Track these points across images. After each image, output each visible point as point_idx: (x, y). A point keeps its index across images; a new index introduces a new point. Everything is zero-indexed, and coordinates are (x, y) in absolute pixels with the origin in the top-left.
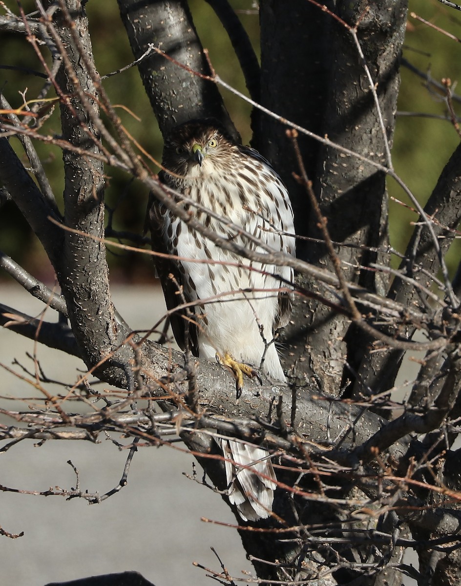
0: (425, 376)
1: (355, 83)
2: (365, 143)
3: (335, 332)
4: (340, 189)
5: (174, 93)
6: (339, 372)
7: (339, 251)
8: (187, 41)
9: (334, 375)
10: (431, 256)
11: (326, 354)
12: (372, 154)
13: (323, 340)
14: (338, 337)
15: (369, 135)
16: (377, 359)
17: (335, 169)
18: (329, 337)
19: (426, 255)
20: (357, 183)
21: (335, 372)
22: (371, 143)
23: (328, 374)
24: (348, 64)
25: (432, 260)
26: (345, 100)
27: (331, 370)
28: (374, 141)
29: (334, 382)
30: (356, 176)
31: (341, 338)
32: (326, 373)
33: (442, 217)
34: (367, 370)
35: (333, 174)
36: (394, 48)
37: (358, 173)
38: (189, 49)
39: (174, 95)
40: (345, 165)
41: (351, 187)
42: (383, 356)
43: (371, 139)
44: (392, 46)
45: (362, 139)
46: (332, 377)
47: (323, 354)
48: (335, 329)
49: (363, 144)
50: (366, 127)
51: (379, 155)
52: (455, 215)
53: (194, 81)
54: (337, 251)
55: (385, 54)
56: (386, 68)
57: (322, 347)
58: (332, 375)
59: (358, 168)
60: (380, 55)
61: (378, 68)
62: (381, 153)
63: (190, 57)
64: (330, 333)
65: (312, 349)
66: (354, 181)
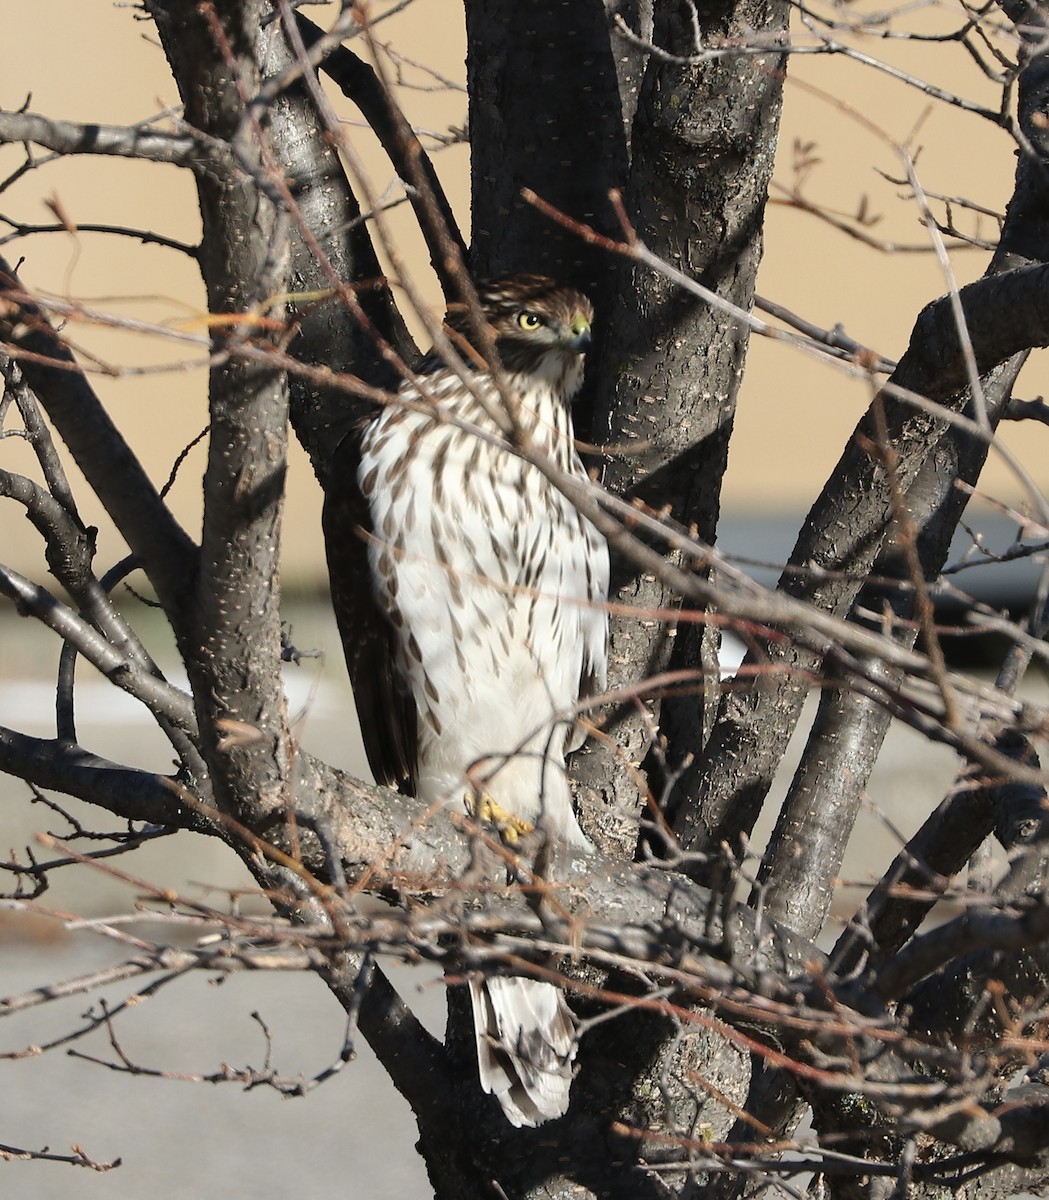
0: (788, 837)
1: (677, 256)
2: (693, 375)
3: (626, 752)
4: (642, 467)
5: (299, 280)
6: (632, 830)
7: (638, 589)
8: (323, 175)
9: (623, 838)
10: (829, 598)
11: (608, 796)
12: (707, 396)
13: (603, 766)
14: (632, 761)
15: (703, 358)
16: (713, 804)
17: (634, 427)
18: (614, 762)
19: (820, 595)
20: (677, 455)
21: (625, 831)
22: (706, 373)
23: (611, 835)
24: (664, 218)
25: (830, 606)
26: (656, 289)
27: (617, 826)
28: (712, 371)
29: (622, 851)
30: (675, 440)
31: (637, 764)
32: (606, 832)
33: (854, 519)
34: (693, 826)
35: (628, 436)
36: (756, 183)
37: (679, 433)
38: (329, 190)
39: (298, 283)
40: (652, 419)
41: (665, 462)
42: (725, 798)
43: (706, 367)
44: (754, 181)
45: (688, 367)
46: (619, 841)
47: (601, 795)
48: (627, 745)
49: (690, 376)
50: (697, 342)
51: (721, 399)
52: (880, 516)
53: (339, 255)
54: (633, 591)
55: (738, 196)
56: (739, 225)
57: (598, 781)
58: (619, 837)
59: (678, 425)
60: (729, 199)
61: (724, 224)
62: (723, 395)
63: (329, 206)
64: (617, 754)
65: (579, 786)
66: (670, 451)
